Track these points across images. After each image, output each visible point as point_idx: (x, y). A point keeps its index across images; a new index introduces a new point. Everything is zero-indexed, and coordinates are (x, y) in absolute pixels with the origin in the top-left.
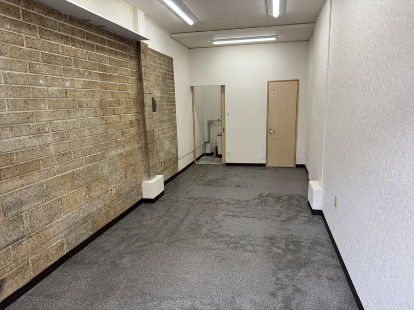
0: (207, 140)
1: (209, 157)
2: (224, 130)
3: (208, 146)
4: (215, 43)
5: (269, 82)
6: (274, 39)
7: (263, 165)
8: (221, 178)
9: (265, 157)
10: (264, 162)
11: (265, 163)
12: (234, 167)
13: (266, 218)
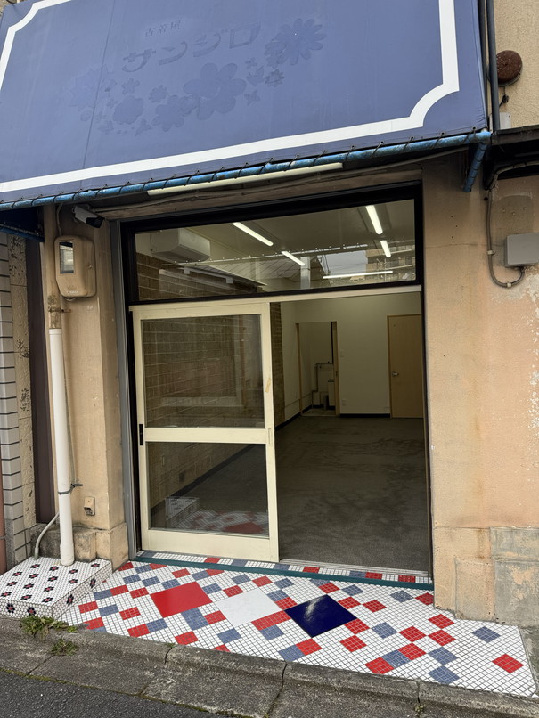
0: (314, 388)
1: (318, 410)
2: (337, 374)
3: (316, 395)
5: (388, 317)
7: (388, 415)
11: (389, 412)
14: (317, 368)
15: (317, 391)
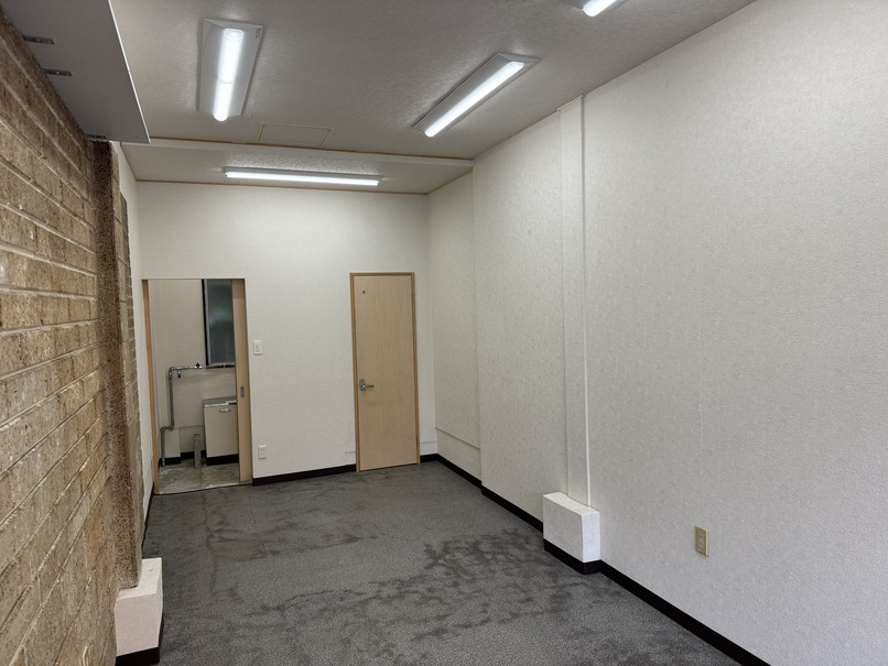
0: (167, 423)
1: (178, 468)
2: (244, 391)
3: (173, 436)
4: (231, 175)
5: (352, 276)
6: (375, 183)
7: (351, 469)
8: (281, 524)
9: (354, 450)
10: (351, 461)
11: (353, 462)
12: (280, 485)
13: (515, 616)
14: (170, 378)
15: (171, 428)
